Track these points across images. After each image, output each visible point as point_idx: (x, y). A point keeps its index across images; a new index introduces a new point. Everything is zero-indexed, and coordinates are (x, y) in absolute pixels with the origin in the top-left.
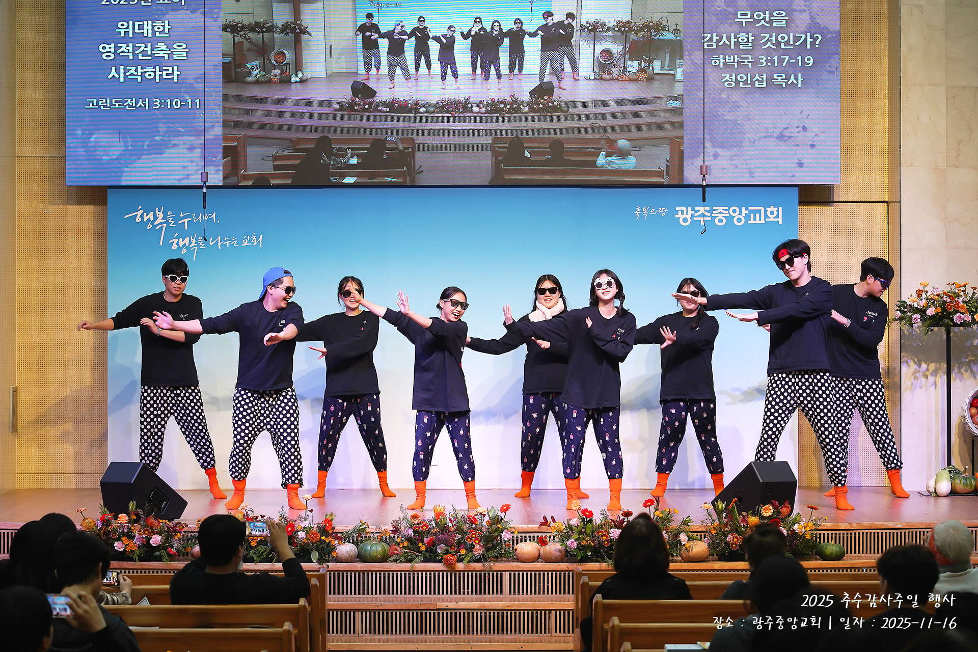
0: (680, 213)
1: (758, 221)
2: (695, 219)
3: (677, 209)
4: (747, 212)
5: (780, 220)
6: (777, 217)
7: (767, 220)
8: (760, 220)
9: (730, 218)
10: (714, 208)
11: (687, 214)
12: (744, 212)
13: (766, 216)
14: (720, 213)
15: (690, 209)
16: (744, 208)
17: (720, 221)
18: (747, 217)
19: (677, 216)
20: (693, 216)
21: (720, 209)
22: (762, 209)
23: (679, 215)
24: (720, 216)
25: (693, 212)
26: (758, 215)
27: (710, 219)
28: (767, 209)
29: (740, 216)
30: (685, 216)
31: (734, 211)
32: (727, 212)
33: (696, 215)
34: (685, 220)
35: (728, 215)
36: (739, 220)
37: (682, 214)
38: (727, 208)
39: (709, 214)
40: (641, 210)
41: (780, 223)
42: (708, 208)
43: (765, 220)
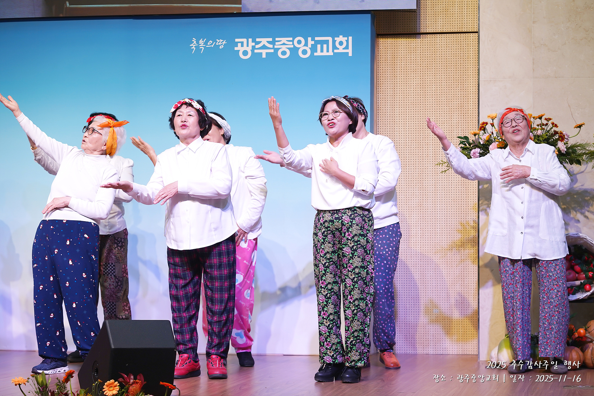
0: (239, 45)
1: (325, 53)
2: (256, 51)
3: (237, 40)
4: (313, 42)
5: (350, 51)
6: (347, 47)
7: (336, 51)
8: (328, 51)
9: (294, 50)
10: (277, 39)
11: (248, 46)
12: (310, 42)
13: (334, 47)
14: (284, 44)
15: (250, 40)
16: (310, 39)
17: (284, 53)
18: (313, 48)
19: (236, 49)
20: (254, 48)
21: (284, 40)
22: (330, 39)
23: (239, 48)
24: (284, 48)
25: (254, 44)
26: (325, 46)
27: (272, 51)
28: (336, 39)
29: (305, 48)
30: (245, 48)
31: (299, 42)
32: (291, 43)
33: (257, 46)
34: (245, 53)
35: (292, 46)
36: (304, 52)
37: (242, 46)
38: (291, 39)
39: (271, 46)
40: (198, 42)
41: (350, 55)
42: (271, 39)
43: (333, 51)
